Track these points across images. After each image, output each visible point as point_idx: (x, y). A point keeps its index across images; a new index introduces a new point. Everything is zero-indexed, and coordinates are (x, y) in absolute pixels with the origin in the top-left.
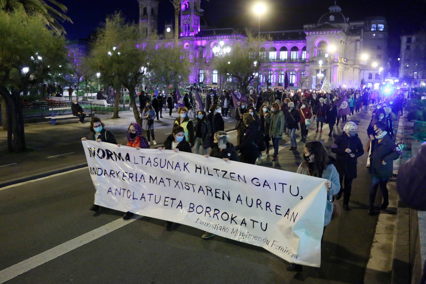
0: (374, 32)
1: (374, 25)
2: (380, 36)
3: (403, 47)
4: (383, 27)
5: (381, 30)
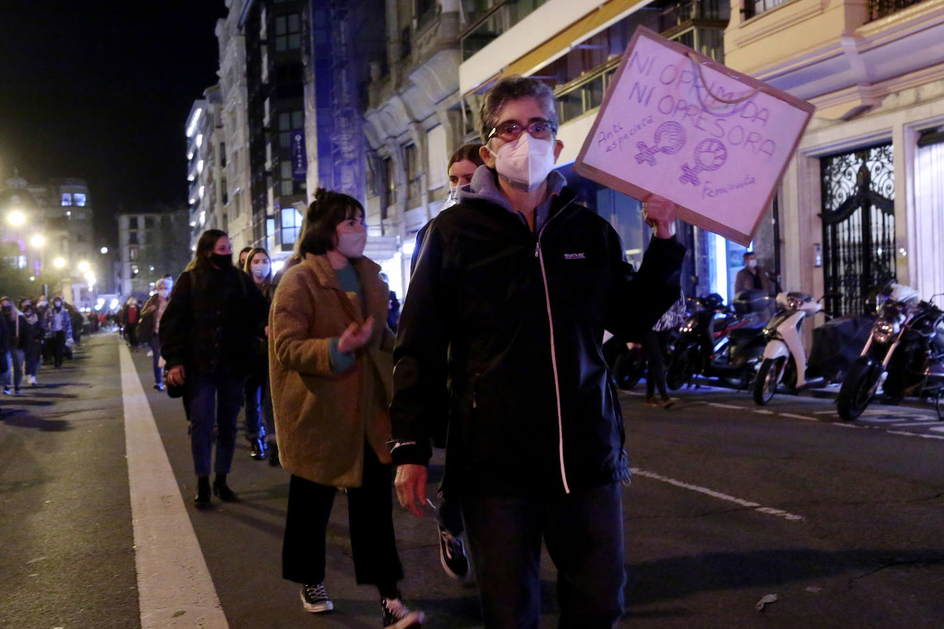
0: (68, 208)
1: (67, 196)
2: (81, 216)
3: (125, 236)
4: (84, 199)
5: (82, 204)
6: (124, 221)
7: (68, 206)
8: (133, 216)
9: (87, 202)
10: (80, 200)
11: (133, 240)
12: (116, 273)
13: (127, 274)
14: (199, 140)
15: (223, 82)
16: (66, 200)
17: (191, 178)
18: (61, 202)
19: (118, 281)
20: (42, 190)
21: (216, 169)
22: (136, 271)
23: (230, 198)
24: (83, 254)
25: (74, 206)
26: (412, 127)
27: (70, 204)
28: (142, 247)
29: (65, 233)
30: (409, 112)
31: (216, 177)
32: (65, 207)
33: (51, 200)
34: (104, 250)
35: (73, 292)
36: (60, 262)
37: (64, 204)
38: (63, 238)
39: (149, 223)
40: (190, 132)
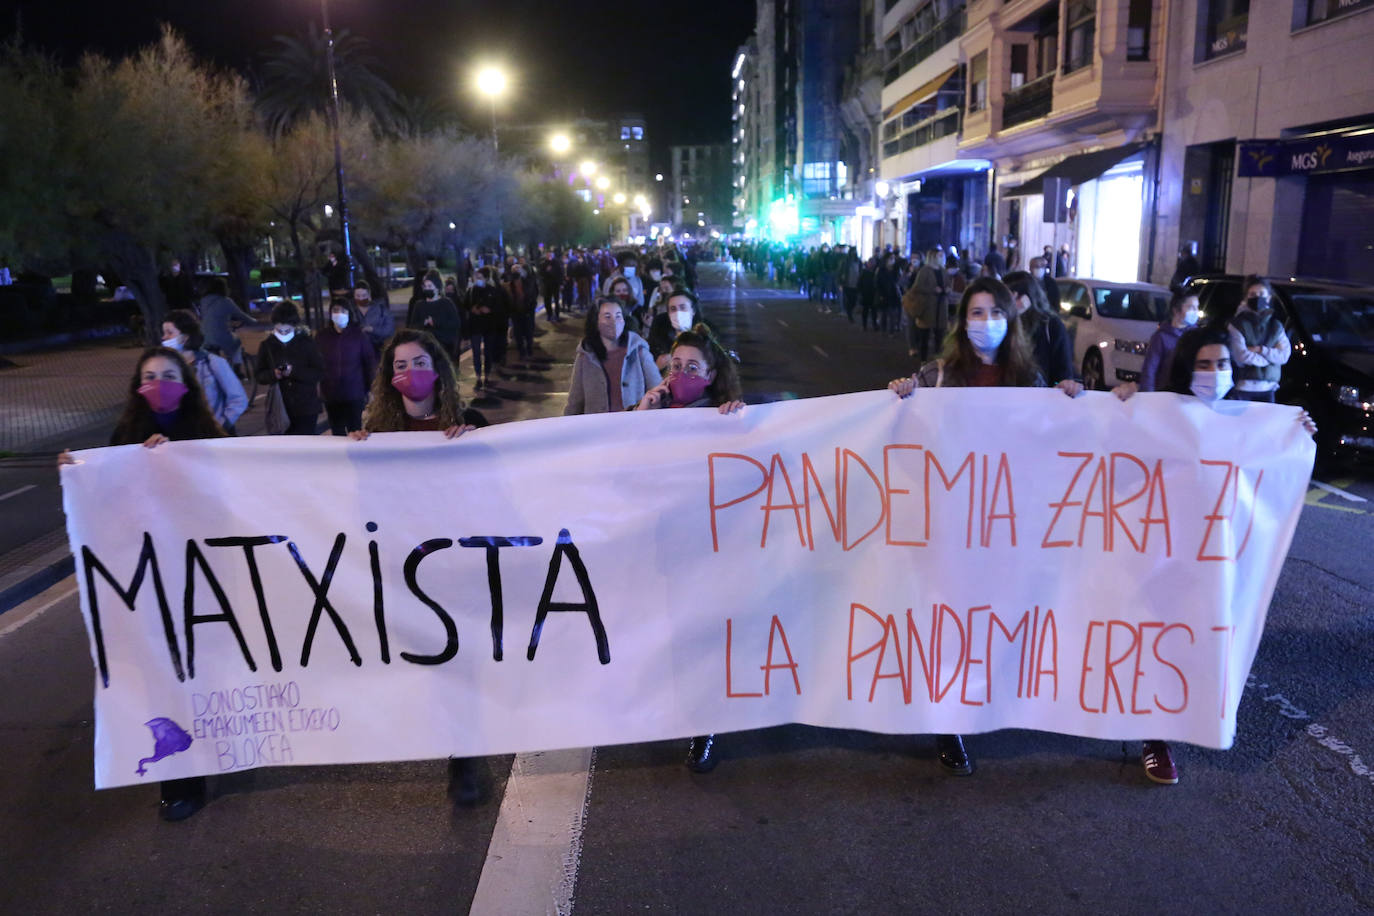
2: (638, 149)
3: (677, 168)
4: (641, 132)
5: (639, 137)
6: (677, 153)
7: (627, 140)
8: (685, 147)
9: (643, 136)
10: (636, 134)
11: (685, 171)
12: (669, 203)
13: (678, 204)
14: (742, 84)
15: (759, 38)
16: (625, 134)
17: (735, 118)
18: (620, 134)
19: (670, 209)
20: (603, 124)
21: (753, 116)
22: (687, 201)
23: (762, 145)
24: (639, 187)
25: (632, 140)
26: (867, 120)
27: (628, 137)
28: (693, 179)
29: (624, 168)
30: (864, 109)
31: (753, 123)
32: (624, 140)
33: (612, 135)
34: (659, 177)
35: (630, 220)
36: (620, 199)
37: (623, 137)
38: (622, 173)
39: (700, 155)
40: (735, 74)
